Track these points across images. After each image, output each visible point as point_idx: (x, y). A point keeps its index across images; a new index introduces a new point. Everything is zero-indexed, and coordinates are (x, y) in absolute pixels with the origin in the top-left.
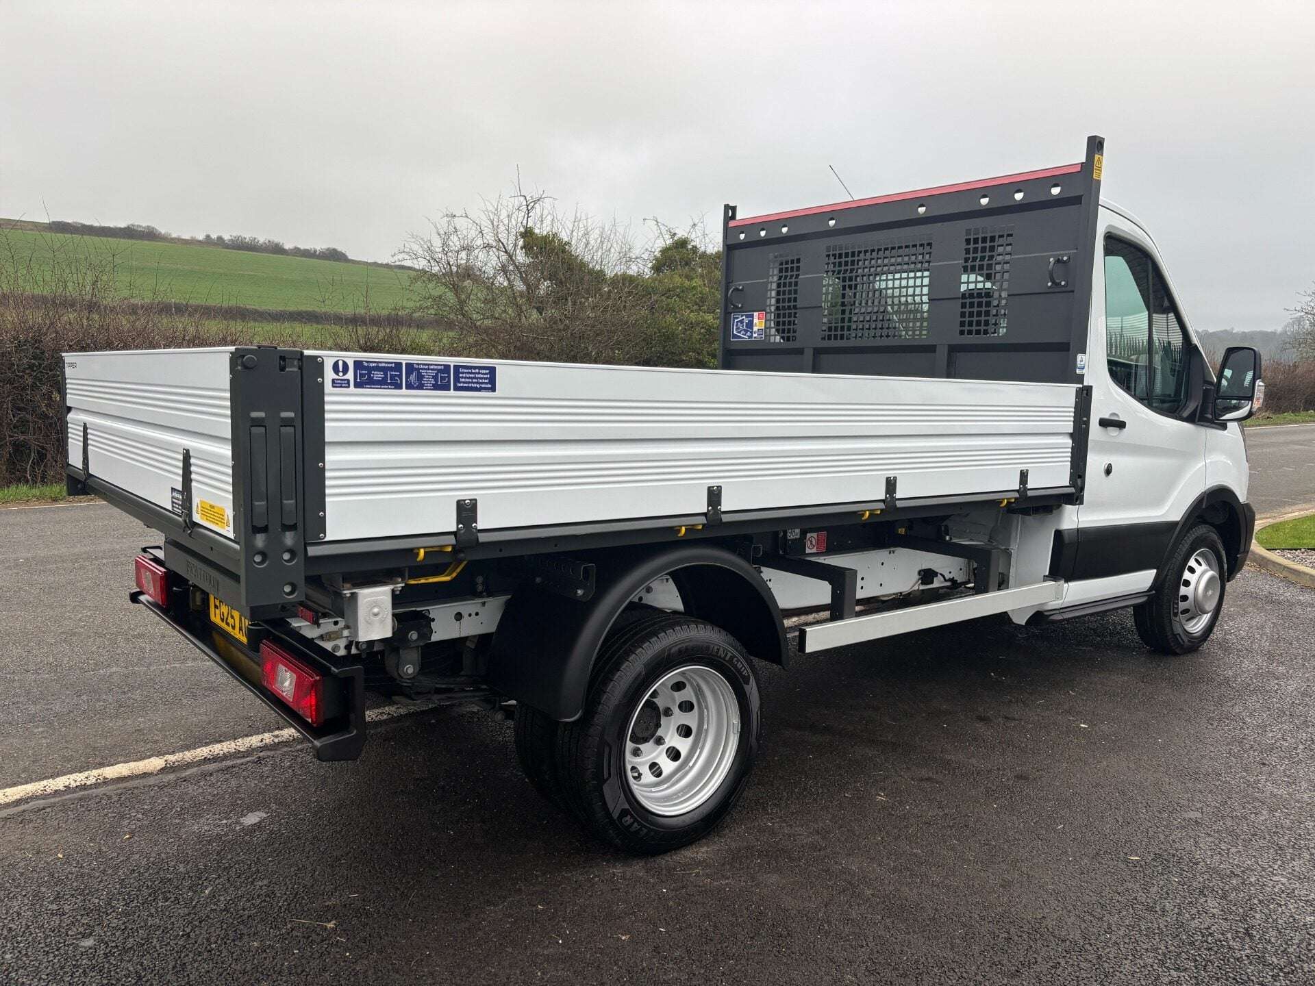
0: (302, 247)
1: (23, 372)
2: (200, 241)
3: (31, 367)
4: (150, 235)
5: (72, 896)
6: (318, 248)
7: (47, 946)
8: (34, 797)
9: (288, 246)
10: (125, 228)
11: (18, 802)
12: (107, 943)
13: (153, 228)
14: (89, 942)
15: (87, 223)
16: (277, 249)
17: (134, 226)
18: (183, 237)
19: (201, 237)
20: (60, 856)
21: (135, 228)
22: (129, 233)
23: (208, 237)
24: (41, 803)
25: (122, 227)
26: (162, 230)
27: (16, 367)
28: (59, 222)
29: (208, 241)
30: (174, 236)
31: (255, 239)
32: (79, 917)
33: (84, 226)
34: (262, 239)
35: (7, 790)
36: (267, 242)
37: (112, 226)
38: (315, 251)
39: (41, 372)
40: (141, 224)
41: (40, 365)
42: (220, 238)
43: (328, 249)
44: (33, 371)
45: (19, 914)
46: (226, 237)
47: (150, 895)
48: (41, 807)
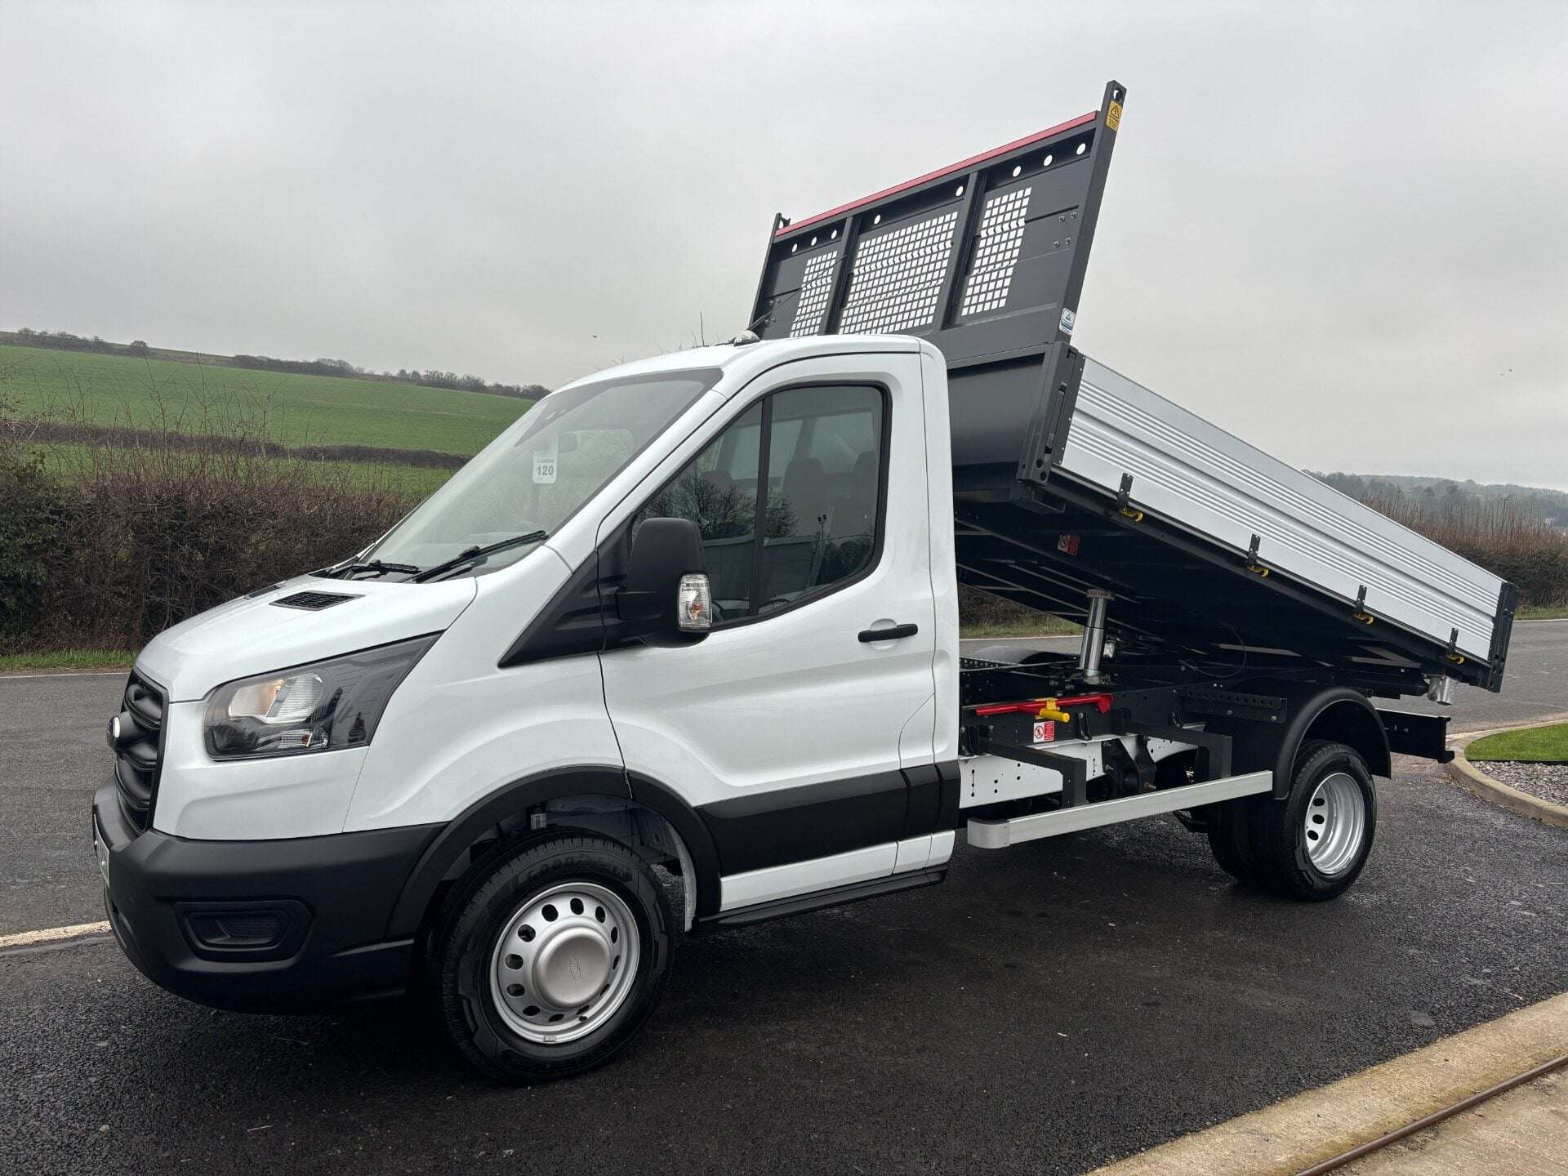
0: (504, 384)
1: (163, 532)
2: (394, 378)
3: (172, 527)
4: (340, 371)
5: (101, 1011)
6: (522, 386)
7: (70, 1044)
8: (89, 935)
9: (489, 383)
10: (314, 363)
11: (75, 938)
12: (118, 1045)
13: (345, 363)
14: (103, 1044)
15: (274, 357)
16: (476, 386)
17: (324, 360)
18: (376, 373)
19: (395, 373)
20: (99, 981)
21: (325, 363)
22: (318, 369)
23: (403, 372)
24: (94, 940)
25: (311, 361)
26: (354, 365)
27: (156, 527)
28: (244, 356)
29: (403, 378)
30: (366, 371)
31: (453, 374)
32: (101, 1026)
33: (270, 361)
34: (460, 375)
35: (69, 927)
36: (466, 378)
37: (300, 361)
38: (519, 389)
39: (182, 532)
40: (332, 359)
41: (182, 524)
42: (415, 374)
43: (533, 387)
44: (174, 531)
45: (54, 1021)
46: (422, 373)
47: (165, 1014)
48: (94, 942)
